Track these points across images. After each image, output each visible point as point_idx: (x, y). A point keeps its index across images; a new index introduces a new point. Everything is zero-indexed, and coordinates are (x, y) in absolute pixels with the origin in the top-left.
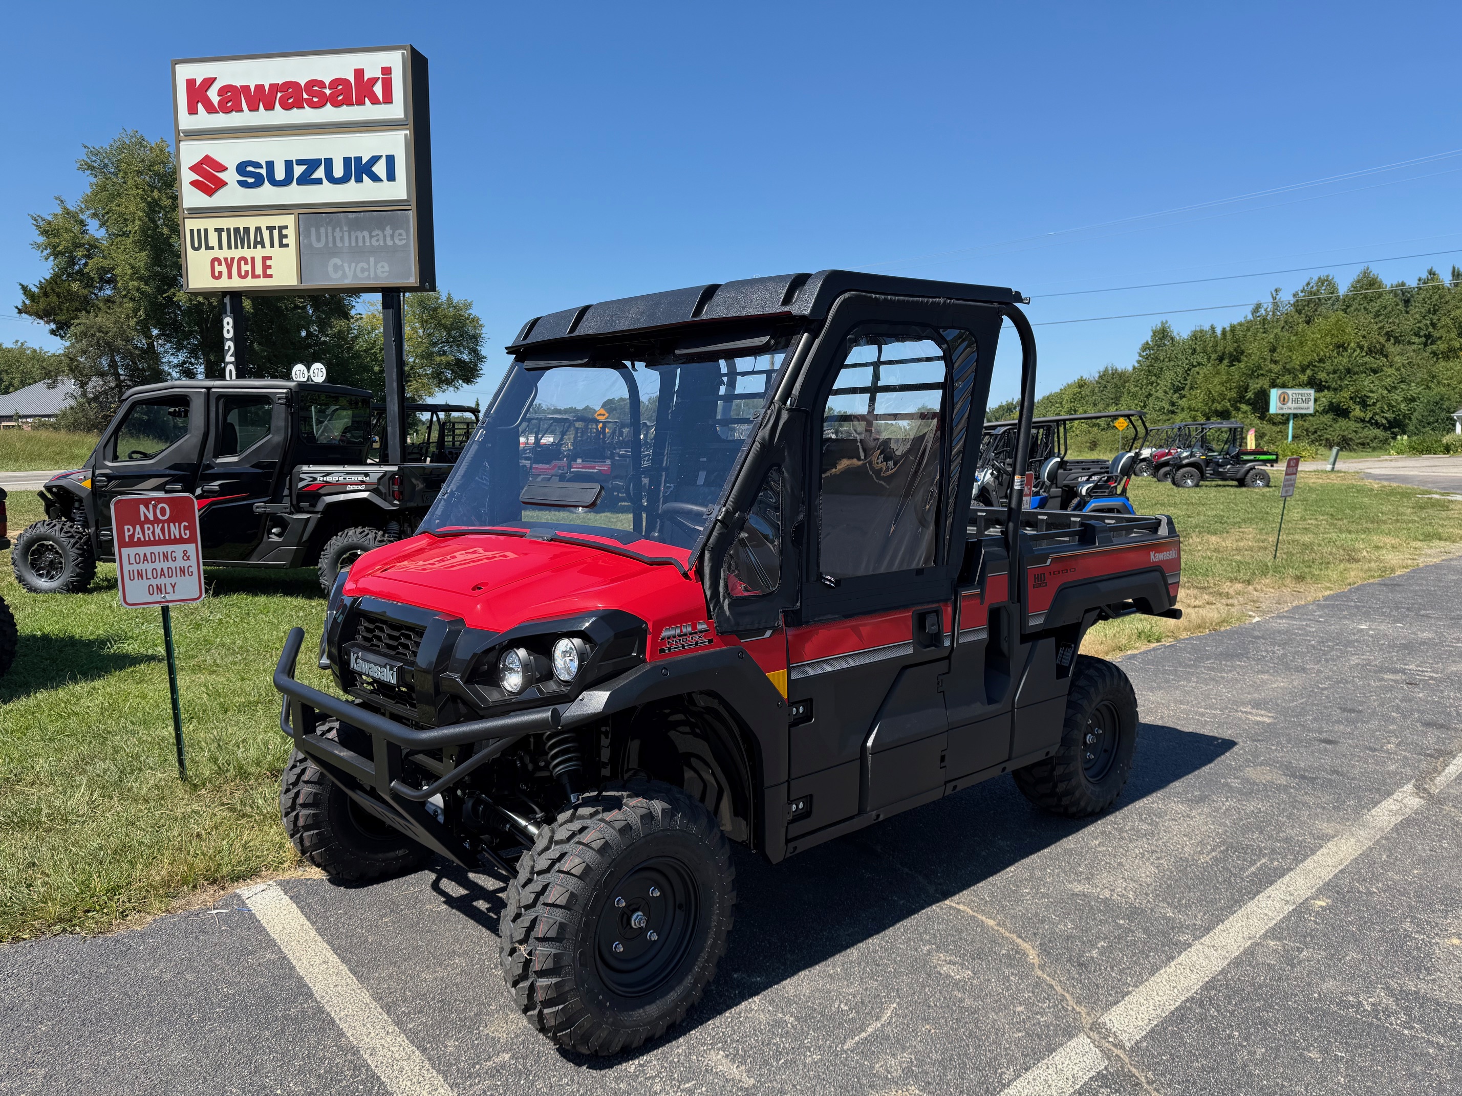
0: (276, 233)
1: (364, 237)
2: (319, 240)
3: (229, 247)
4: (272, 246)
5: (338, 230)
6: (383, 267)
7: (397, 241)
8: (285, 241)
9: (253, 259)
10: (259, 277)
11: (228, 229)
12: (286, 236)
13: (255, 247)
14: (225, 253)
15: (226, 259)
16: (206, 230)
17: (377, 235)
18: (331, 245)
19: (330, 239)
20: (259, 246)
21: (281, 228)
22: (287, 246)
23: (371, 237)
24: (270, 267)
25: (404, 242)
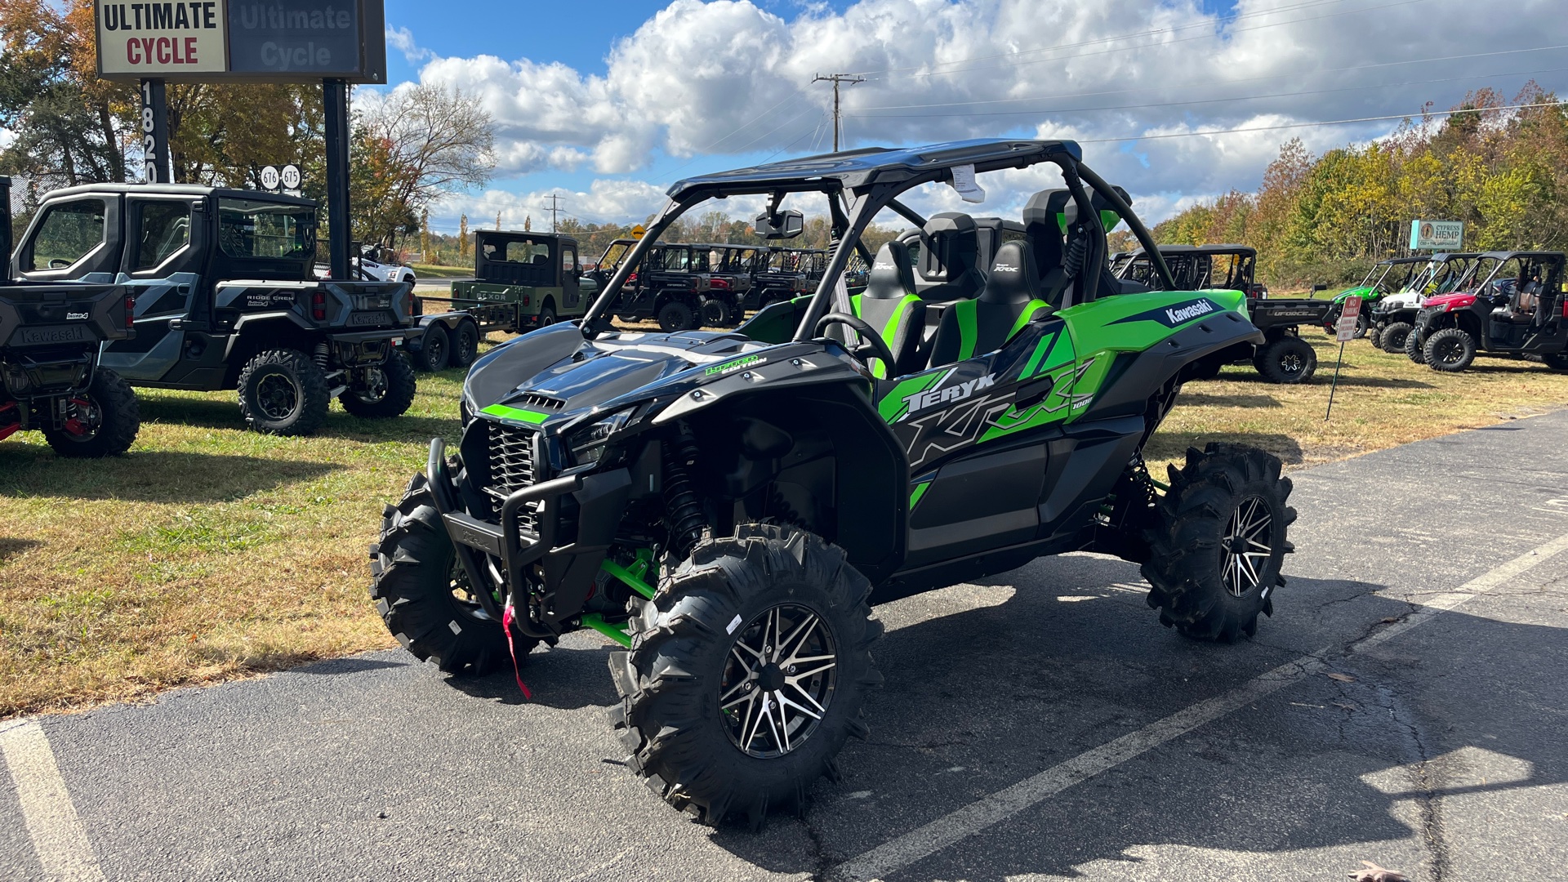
0: (201, 10)
1: (301, 18)
2: (250, 20)
3: (148, 27)
4: (196, 26)
5: (272, 8)
6: (323, 54)
7: (339, 24)
8: (211, 20)
9: (175, 40)
10: (181, 61)
11: (147, 6)
12: (212, 15)
13: (177, 27)
14: (144, 33)
15: (144, 40)
16: (122, 7)
17: (317, 16)
18: (264, 26)
19: (263, 18)
20: (182, 26)
21: (207, 5)
22: (213, 26)
23: (310, 18)
24: (194, 50)
25: (348, 25)
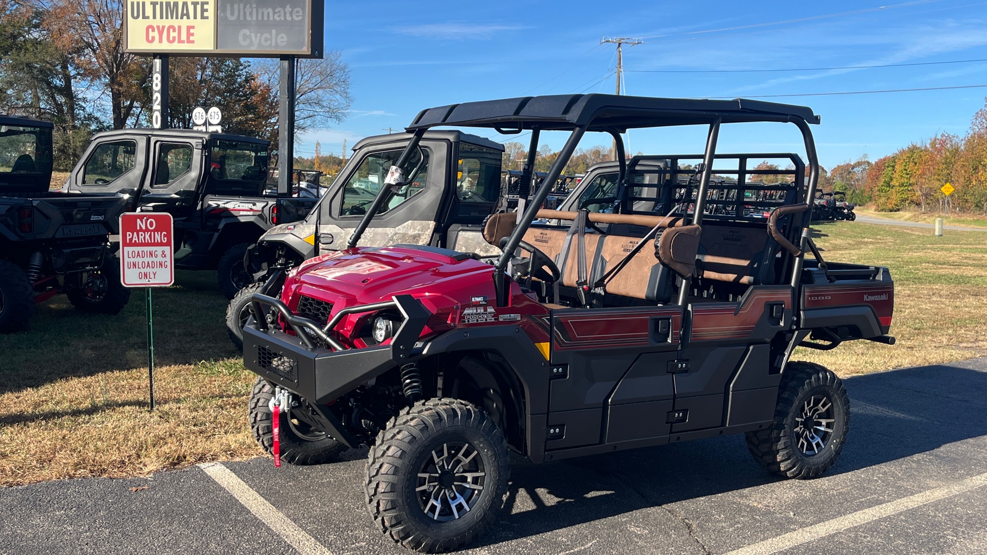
0: (199, 7)
1: (268, 13)
2: (232, 14)
3: (162, 17)
4: (195, 17)
5: (248, 6)
6: (282, 38)
7: (295, 17)
9: (180, 27)
10: (183, 42)
11: (161, 3)
12: (207, 10)
13: (182, 18)
14: (158, 22)
15: (158, 27)
16: (144, 3)
17: (279, 12)
18: (242, 18)
19: (242, 13)
20: (185, 17)
21: (203, 4)
22: (207, 18)
23: (274, 13)
24: (193, 34)
25: (301, 18)
